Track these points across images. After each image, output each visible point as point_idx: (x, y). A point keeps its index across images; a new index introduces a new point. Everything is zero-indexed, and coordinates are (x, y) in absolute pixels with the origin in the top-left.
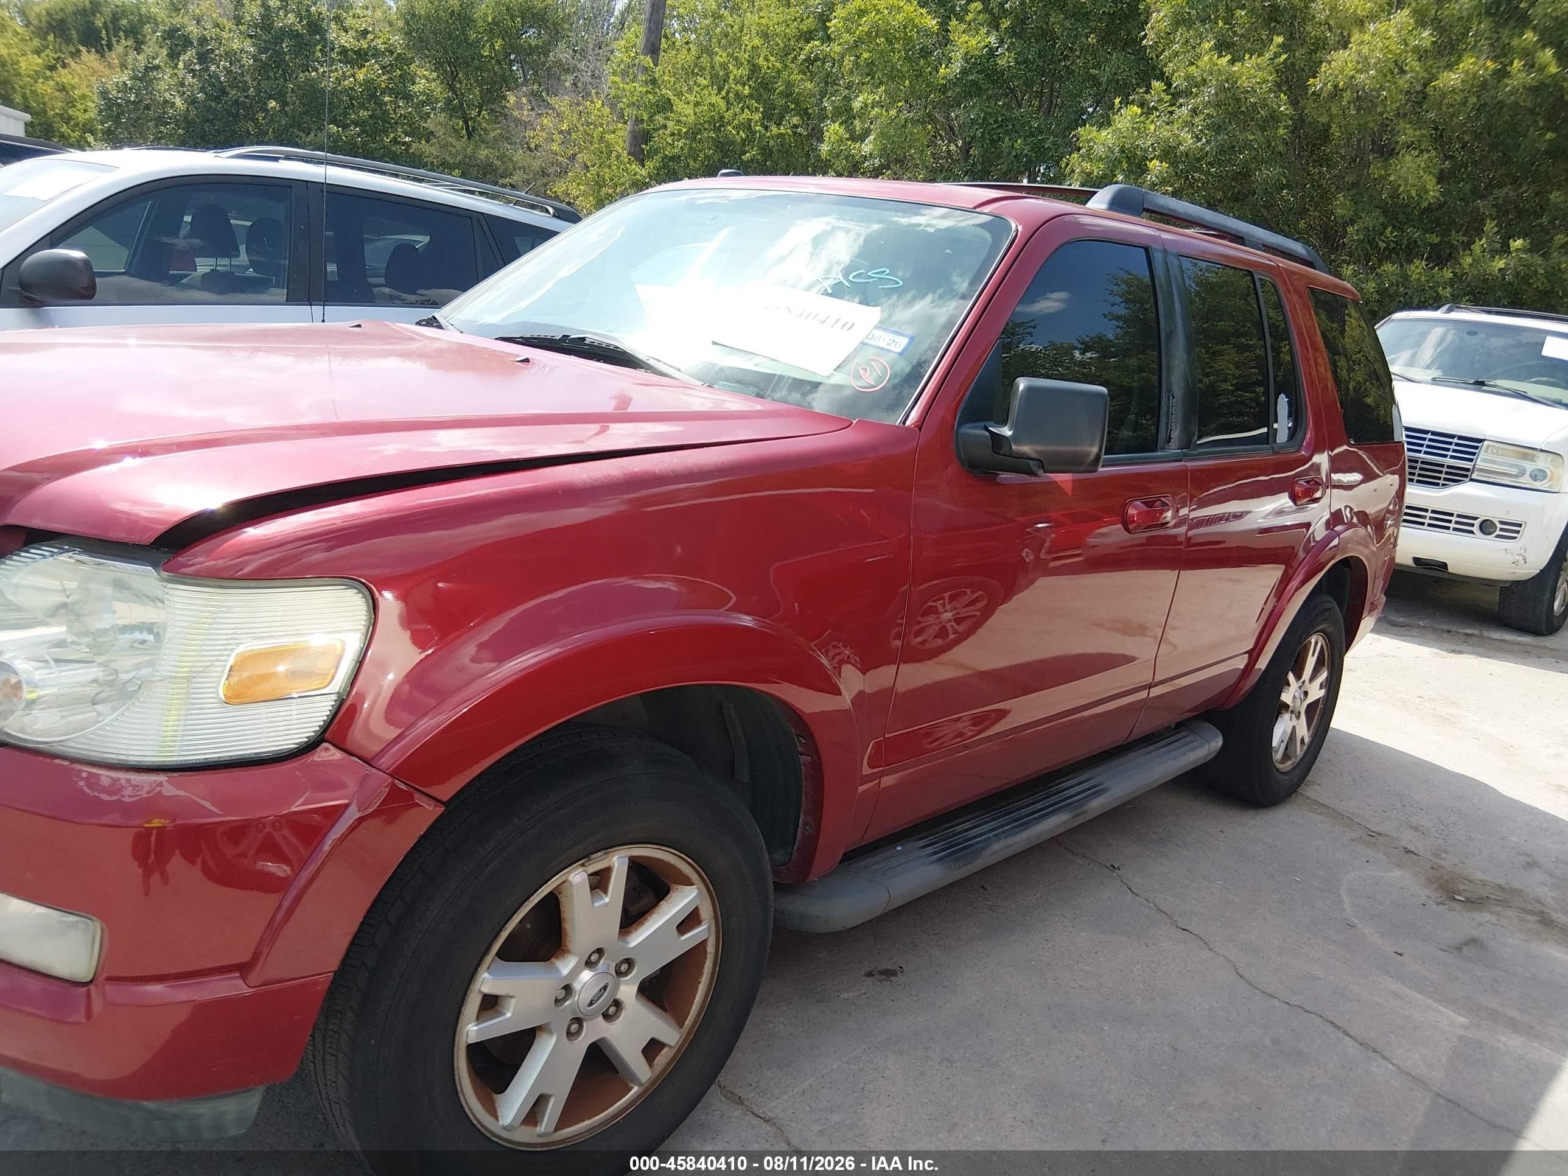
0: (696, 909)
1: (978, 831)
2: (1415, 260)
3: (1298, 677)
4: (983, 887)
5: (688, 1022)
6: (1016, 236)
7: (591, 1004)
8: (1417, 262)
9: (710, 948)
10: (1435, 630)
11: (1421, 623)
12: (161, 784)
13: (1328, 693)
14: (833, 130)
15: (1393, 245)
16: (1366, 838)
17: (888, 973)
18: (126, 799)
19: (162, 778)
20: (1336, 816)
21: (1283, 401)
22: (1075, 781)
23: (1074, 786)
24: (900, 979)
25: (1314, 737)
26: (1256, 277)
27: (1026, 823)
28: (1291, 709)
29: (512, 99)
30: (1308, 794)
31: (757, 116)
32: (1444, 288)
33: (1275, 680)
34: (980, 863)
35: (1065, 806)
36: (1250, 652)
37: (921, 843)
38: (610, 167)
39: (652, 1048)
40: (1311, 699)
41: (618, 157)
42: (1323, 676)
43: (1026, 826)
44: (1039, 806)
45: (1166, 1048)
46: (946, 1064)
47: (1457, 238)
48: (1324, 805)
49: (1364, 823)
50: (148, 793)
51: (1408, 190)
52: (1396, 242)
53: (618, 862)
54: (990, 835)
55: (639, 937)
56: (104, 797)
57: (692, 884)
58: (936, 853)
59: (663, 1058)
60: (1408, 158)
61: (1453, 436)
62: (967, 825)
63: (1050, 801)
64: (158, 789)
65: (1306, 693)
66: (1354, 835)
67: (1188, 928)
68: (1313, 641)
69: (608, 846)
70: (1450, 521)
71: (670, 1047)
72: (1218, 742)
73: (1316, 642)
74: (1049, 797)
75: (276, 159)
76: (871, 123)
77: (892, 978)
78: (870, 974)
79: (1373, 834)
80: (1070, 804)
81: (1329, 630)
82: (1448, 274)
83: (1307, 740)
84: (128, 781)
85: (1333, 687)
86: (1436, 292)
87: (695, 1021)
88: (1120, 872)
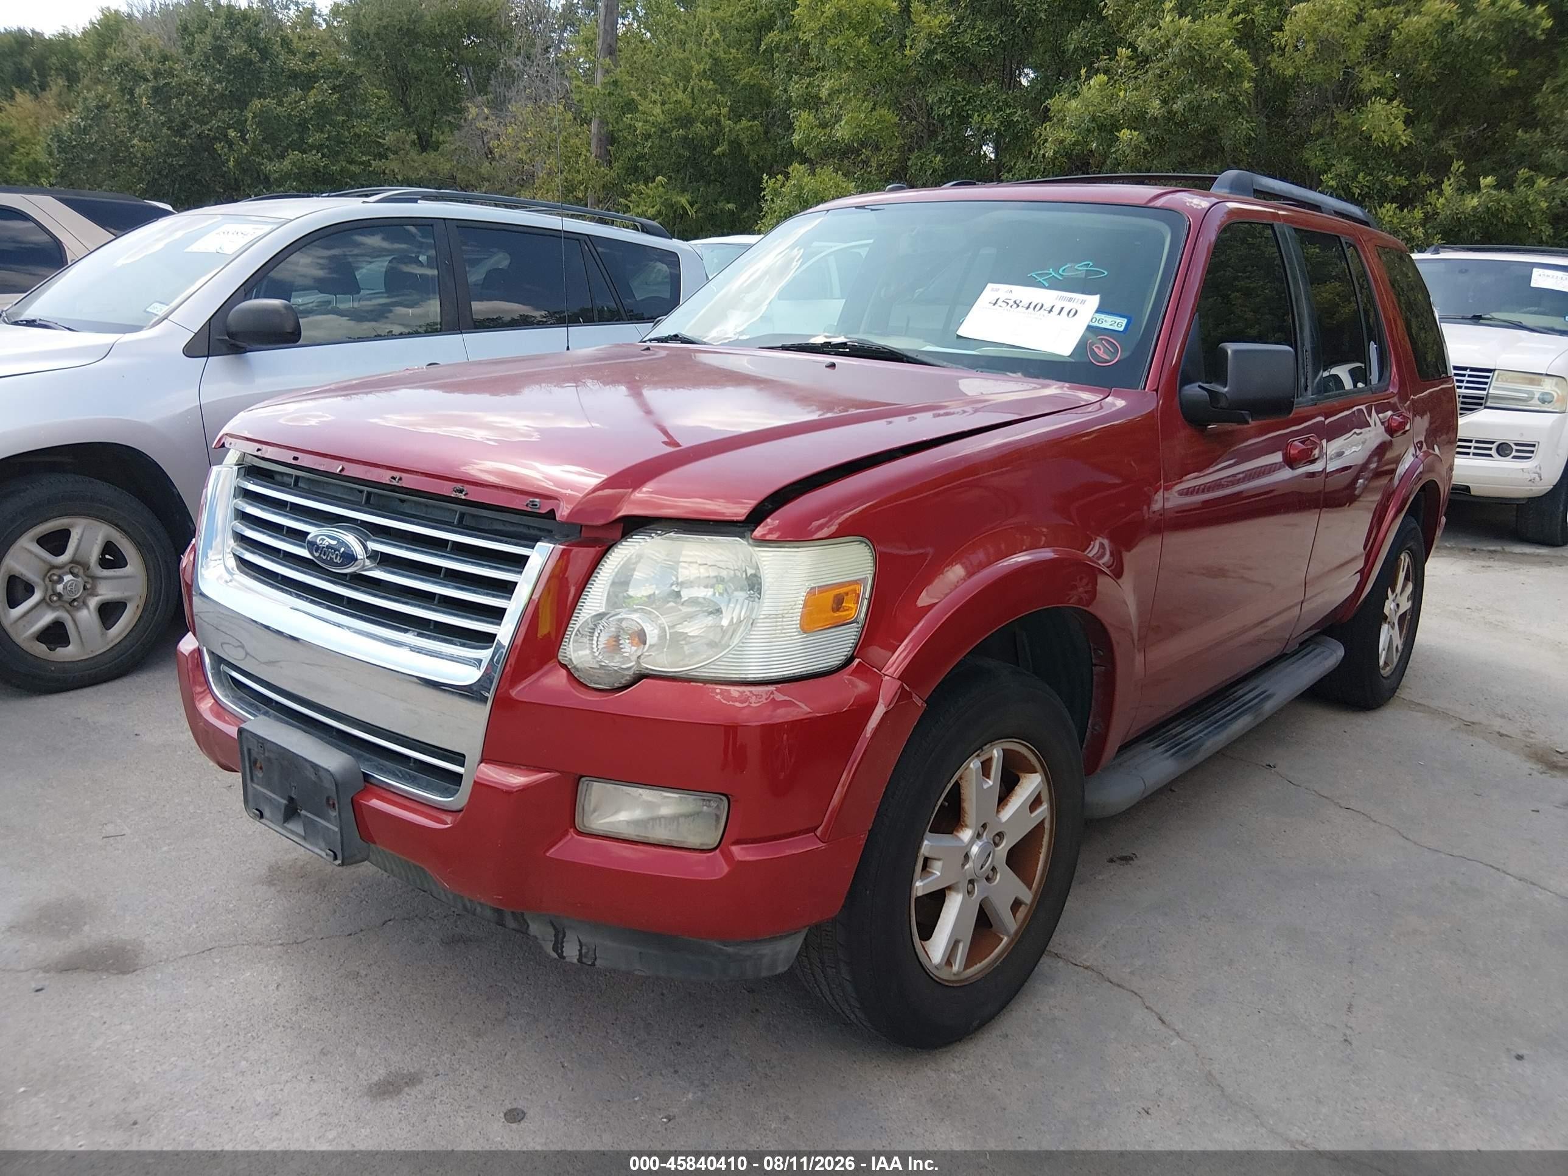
0: (1039, 794)
1: (1190, 732)
2: (1385, 205)
3: (1393, 591)
4: (1171, 790)
5: (1034, 886)
6: (1190, 225)
7: (982, 867)
8: (1387, 206)
9: (1047, 825)
10: (1461, 550)
11: (1447, 544)
12: (772, 693)
13: (1413, 603)
14: (803, 119)
15: (1366, 189)
16: (1463, 727)
17: (1126, 859)
18: (753, 705)
19: (772, 688)
20: (1434, 712)
21: (1373, 346)
22: (1247, 689)
23: (1248, 693)
24: (1136, 862)
25: (1405, 644)
26: (1342, 239)
27: (1224, 724)
28: (1388, 620)
29: (473, 111)
30: (1403, 696)
31: (725, 110)
32: (1416, 229)
33: (1379, 596)
34: (1199, 758)
35: (1246, 710)
36: (1361, 571)
37: (1152, 744)
38: (579, 171)
39: (1017, 904)
40: (1401, 611)
41: (586, 160)
42: (1410, 587)
43: (1224, 726)
44: (1227, 710)
45: (1371, 895)
46: (1204, 919)
47: (1424, 178)
48: (1419, 704)
49: (1457, 715)
50: (767, 699)
51: (1381, 137)
52: (1369, 187)
53: (996, 753)
54: (1201, 735)
55: (1006, 814)
56: (738, 704)
57: (1036, 772)
58: (1167, 751)
59: (1022, 912)
60: (1378, 107)
61: (1465, 369)
62: (1179, 729)
63: (1233, 706)
64: (772, 696)
65: (1398, 605)
66: (1452, 726)
67: (1351, 807)
68: (1402, 558)
69: (991, 740)
70: (1470, 447)
71: (1026, 904)
72: (1341, 653)
73: (1405, 559)
74: (1229, 705)
75: (415, 201)
76: (841, 108)
77: (1131, 862)
78: (1111, 861)
79: (1469, 724)
80: (1250, 708)
81: (1414, 547)
82: (1419, 214)
83: (1400, 648)
84: (751, 692)
85: (1417, 598)
86: (1409, 233)
87: (1040, 883)
88: (1277, 769)
